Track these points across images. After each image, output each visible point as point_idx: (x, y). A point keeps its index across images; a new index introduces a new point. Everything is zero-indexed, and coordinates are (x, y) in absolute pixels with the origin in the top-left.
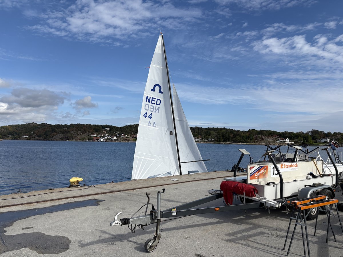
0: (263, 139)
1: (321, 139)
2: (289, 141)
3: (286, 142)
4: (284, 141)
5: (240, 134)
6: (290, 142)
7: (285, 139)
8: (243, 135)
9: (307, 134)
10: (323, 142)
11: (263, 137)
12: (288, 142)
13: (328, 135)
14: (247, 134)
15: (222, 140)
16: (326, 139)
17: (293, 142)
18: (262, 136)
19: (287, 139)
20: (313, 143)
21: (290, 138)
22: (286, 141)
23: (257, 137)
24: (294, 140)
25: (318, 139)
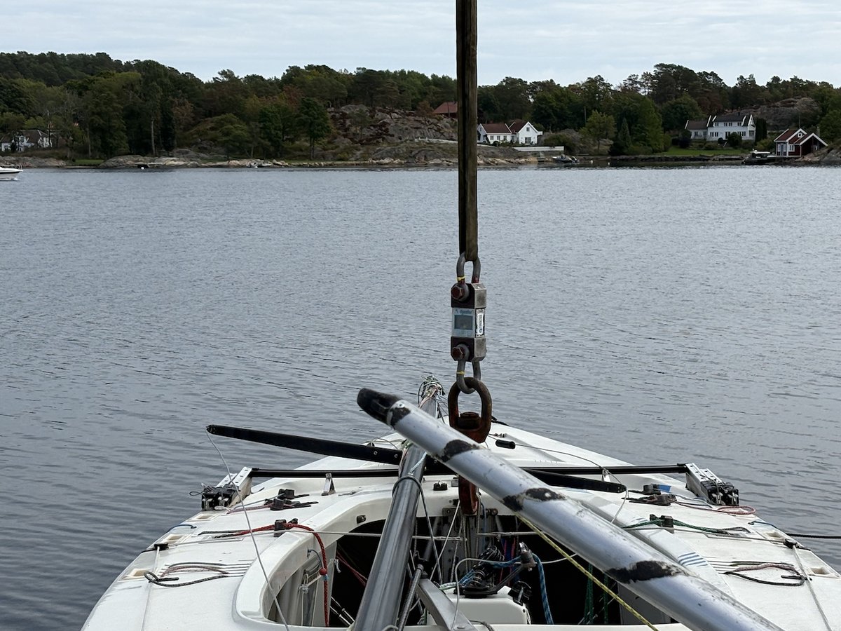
0: (382, 132)
1: (711, 125)
2: (535, 140)
3: (517, 144)
4: (509, 139)
5: (240, 97)
6: (546, 149)
7: (517, 128)
8: (253, 103)
9: (629, 91)
10: (720, 140)
11: (379, 115)
12: (532, 145)
13: (746, 95)
14: (281, 100)
15: (125, 146)
16: (735, 124)
17: (561, 148)
18: (372, 111)
19: (528, 125)
20: (666, 150)
21: (540, 120)
22: (522, 140)
23: (344, 116)
24: (564, 134)
25: (694, 123)
